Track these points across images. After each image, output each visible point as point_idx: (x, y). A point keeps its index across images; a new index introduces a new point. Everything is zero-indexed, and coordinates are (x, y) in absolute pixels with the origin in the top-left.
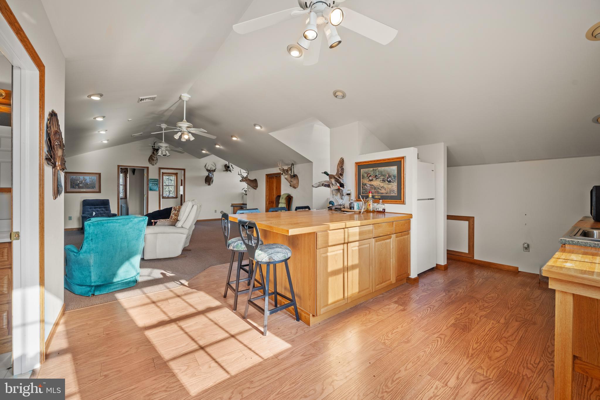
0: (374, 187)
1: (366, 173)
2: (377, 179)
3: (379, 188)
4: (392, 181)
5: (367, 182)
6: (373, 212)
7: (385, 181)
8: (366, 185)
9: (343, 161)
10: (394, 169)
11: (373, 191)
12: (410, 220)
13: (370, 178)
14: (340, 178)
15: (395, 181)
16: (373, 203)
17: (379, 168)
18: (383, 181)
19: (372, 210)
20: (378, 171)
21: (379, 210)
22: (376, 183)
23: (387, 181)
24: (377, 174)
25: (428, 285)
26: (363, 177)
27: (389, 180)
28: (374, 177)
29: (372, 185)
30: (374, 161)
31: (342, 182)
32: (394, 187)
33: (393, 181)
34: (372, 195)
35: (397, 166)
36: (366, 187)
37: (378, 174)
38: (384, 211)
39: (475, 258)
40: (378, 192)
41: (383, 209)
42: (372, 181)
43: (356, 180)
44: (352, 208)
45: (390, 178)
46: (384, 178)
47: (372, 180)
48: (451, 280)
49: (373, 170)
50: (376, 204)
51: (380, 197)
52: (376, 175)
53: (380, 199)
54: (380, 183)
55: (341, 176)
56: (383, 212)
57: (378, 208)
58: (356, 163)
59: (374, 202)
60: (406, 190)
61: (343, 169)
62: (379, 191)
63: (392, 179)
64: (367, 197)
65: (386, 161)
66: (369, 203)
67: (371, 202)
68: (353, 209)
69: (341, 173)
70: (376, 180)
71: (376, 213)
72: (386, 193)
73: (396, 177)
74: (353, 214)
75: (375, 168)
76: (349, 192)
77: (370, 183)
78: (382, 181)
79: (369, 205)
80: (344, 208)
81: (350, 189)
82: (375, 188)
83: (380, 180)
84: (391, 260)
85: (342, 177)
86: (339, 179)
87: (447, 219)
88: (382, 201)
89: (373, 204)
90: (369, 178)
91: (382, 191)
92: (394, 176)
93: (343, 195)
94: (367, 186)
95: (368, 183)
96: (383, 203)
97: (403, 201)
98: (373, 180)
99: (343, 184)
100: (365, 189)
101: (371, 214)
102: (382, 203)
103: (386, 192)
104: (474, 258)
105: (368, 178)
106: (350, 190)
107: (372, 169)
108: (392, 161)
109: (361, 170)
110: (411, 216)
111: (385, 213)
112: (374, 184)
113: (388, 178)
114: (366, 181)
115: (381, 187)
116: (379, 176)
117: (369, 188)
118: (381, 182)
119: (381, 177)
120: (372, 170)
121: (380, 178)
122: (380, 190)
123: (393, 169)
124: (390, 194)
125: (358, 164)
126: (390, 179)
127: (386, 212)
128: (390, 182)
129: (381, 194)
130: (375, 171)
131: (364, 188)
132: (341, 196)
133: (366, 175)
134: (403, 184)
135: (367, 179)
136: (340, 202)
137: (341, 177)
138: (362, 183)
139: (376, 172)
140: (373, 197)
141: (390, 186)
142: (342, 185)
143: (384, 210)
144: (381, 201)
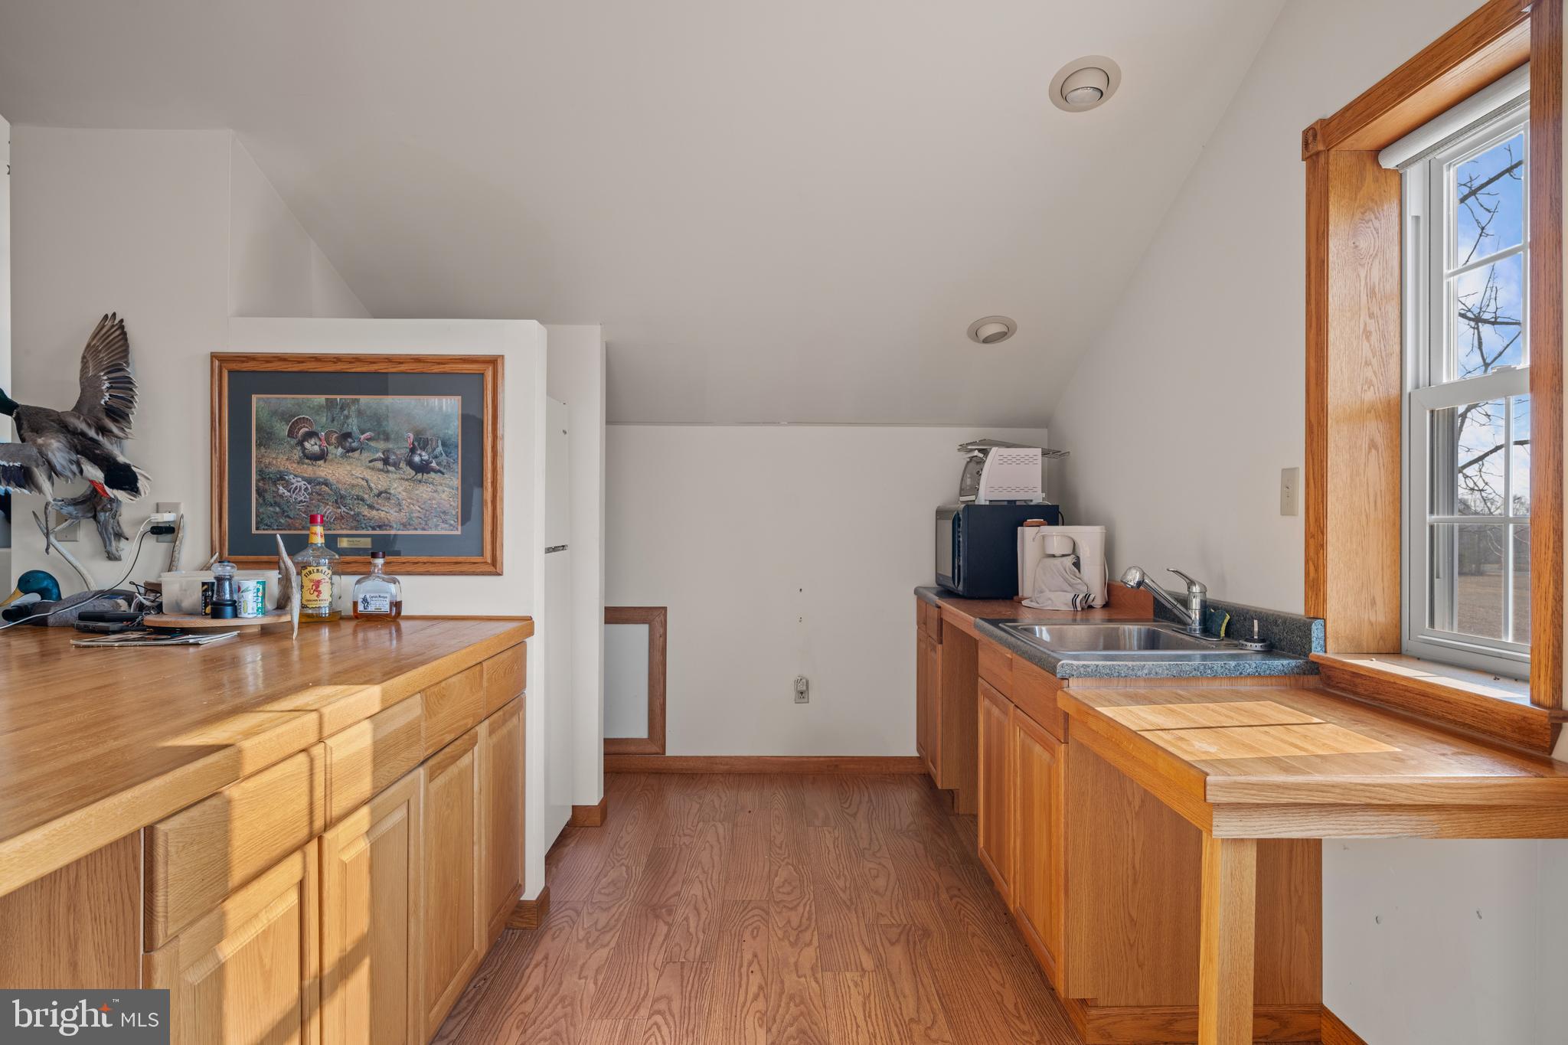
0: (337, 492)
1: (285, 417)
2: (353, 450)
3: (363, 500)
4: (434, 464)
5: (292, 467)
6: (335, 619)
7: (396, 465)
8: (282, 478)
9: (124, 334)
10: (446, 409)
11: (328, 510)
12: (525, 642)
13: (307, 445)
14: (103, 430)
15: (448, 466)
16: (334, 573)
17: (365, 400)
18: (386, 461)
19: (325, 611)
20: (360, 413)
21: (371, 609)
22: (342, 472)
23: (410, 464)
24: (353, 425)
25: (591, 911)
26: (267, 438)
27: (417, 459)
28: (333, 440)
29: (319, 483)
30: (337, 359)
31: (121, 459)
32: (444, 496)
33: (438, 464)
34: (326, 536)
35: (460, 397)
36: (282, 490)
37: (355, 428)
38: (398, 613)
39: (670, 752)
40: (357, 521)
41: (391, 604)
42: (321, 462)
43: (215, 447)
44: (229, 610)
45: (423, 449)
46: (386, 452)
47: (321, 456)
48: (644, 859)
49: (331, 404)
50: (349, 581)
51: (366, 543)
52: (346, 430)
53: (374, 555)
54: (368, 474)
55: (115, 421)
56: (392, 617)
57: (365, 600)
58: (220, 359)
59: (339, 570)
60: (502, 509)
61: (128, 381)
62: (366, 511)
63: (436, 457)
64: (298, 544)
65: (403, 368)
66: (316, 576)
67: (323, 573)
68: (235, 615)
69: (116, 403)
70: (343, 456)
71: (353, 624)
72: (405, 526)
73: (457, 447)
74: (230, 645)
75: (338, 397)
76: (167, 517)
77: (308, 470)
78: (379, 465)
79: (317, 583)
80: (159, 609)
81: (175, 500)
82: (340, 499)
83: (366, 456)
84: (476, 848)
85: (122, 430)
86: (100, 438)
87: (605, 623)
88: (386, 564)
89: (336, 578)
90: (301, 443)
91: (383, 514)
92: (444, 444)
93: (119, 536)
94: (288, 485)
95: (299, 474)
96: (391, 573)
97: (489, 561)
98: (330, 456)
99: (127, 468)
100: (276, 504)
101: (325, 632)
102: (386, 573)
103: (403, 516)
104: (664, 753)
105: (293, 442)
106: (173, 507)
107: (321, 399)
108: (436, 369)
109: (254, 398)
110: (526, 625)
111: (404, 624)
112: (331, 479)
113: (413, 450)
114: (283, 460)
115: (376, 492)
116: (362, 437)
117: (302, 496)
118: (373, 469)
119: (372, 444)
120: (320, 407)
121: (370, 449)
122: (371, 507)
123: (441, 408)
124: (424, 529)
125: (235, 366)
126: (426, 457)
127: (403, 613)
128: (423, 468)
129: (374, 529)
130: (342, 409)
131: (269, 497)
132: (106, 543)
133: (283, 429)
134: (489, 481)
135: (293, 447)
136: (104, 575)
137: (115, 430)
138: (260, 472)
139: (347, 417)
140: (331, 541)
141: (424, 491)
142: (123, 478)
143: (397, 605)
144: (380, 561)
